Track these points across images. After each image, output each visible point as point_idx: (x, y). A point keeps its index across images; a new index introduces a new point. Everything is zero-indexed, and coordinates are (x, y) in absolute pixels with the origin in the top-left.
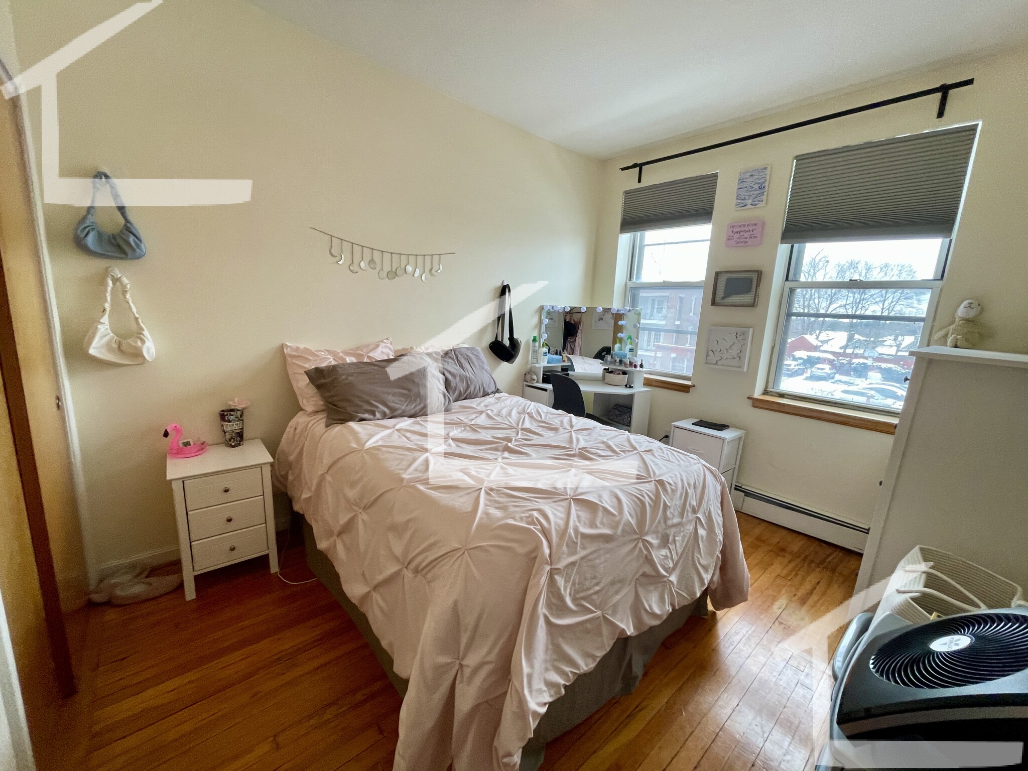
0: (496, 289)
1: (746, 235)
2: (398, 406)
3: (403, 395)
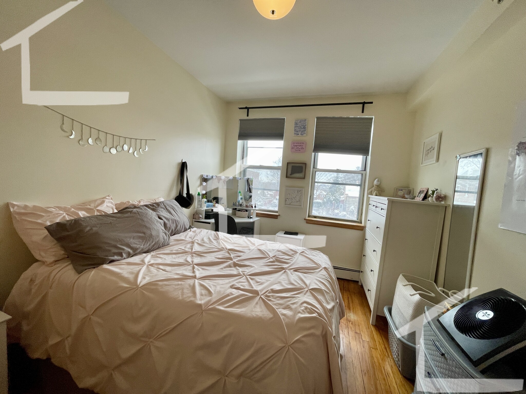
0: (179, 163)
1: (300, 147)
2: (138, 246)
3: (140, 237)
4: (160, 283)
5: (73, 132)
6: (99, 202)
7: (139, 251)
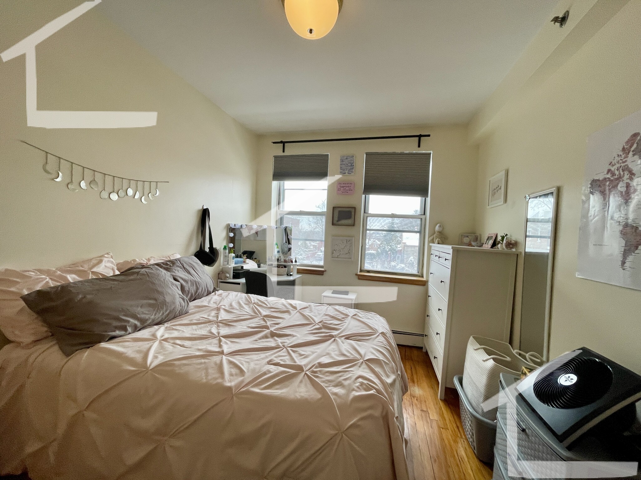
0: (199, 211)
1: (347, 188)
3: (150, 305)
4: (177, 363)
5: (60, 174)
6: (94, 262)
7: (149, 322)
